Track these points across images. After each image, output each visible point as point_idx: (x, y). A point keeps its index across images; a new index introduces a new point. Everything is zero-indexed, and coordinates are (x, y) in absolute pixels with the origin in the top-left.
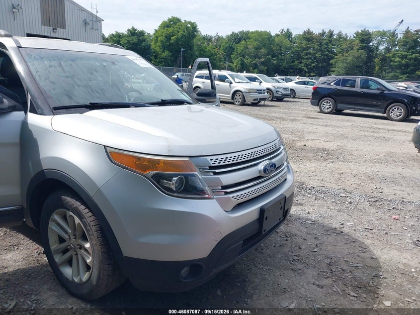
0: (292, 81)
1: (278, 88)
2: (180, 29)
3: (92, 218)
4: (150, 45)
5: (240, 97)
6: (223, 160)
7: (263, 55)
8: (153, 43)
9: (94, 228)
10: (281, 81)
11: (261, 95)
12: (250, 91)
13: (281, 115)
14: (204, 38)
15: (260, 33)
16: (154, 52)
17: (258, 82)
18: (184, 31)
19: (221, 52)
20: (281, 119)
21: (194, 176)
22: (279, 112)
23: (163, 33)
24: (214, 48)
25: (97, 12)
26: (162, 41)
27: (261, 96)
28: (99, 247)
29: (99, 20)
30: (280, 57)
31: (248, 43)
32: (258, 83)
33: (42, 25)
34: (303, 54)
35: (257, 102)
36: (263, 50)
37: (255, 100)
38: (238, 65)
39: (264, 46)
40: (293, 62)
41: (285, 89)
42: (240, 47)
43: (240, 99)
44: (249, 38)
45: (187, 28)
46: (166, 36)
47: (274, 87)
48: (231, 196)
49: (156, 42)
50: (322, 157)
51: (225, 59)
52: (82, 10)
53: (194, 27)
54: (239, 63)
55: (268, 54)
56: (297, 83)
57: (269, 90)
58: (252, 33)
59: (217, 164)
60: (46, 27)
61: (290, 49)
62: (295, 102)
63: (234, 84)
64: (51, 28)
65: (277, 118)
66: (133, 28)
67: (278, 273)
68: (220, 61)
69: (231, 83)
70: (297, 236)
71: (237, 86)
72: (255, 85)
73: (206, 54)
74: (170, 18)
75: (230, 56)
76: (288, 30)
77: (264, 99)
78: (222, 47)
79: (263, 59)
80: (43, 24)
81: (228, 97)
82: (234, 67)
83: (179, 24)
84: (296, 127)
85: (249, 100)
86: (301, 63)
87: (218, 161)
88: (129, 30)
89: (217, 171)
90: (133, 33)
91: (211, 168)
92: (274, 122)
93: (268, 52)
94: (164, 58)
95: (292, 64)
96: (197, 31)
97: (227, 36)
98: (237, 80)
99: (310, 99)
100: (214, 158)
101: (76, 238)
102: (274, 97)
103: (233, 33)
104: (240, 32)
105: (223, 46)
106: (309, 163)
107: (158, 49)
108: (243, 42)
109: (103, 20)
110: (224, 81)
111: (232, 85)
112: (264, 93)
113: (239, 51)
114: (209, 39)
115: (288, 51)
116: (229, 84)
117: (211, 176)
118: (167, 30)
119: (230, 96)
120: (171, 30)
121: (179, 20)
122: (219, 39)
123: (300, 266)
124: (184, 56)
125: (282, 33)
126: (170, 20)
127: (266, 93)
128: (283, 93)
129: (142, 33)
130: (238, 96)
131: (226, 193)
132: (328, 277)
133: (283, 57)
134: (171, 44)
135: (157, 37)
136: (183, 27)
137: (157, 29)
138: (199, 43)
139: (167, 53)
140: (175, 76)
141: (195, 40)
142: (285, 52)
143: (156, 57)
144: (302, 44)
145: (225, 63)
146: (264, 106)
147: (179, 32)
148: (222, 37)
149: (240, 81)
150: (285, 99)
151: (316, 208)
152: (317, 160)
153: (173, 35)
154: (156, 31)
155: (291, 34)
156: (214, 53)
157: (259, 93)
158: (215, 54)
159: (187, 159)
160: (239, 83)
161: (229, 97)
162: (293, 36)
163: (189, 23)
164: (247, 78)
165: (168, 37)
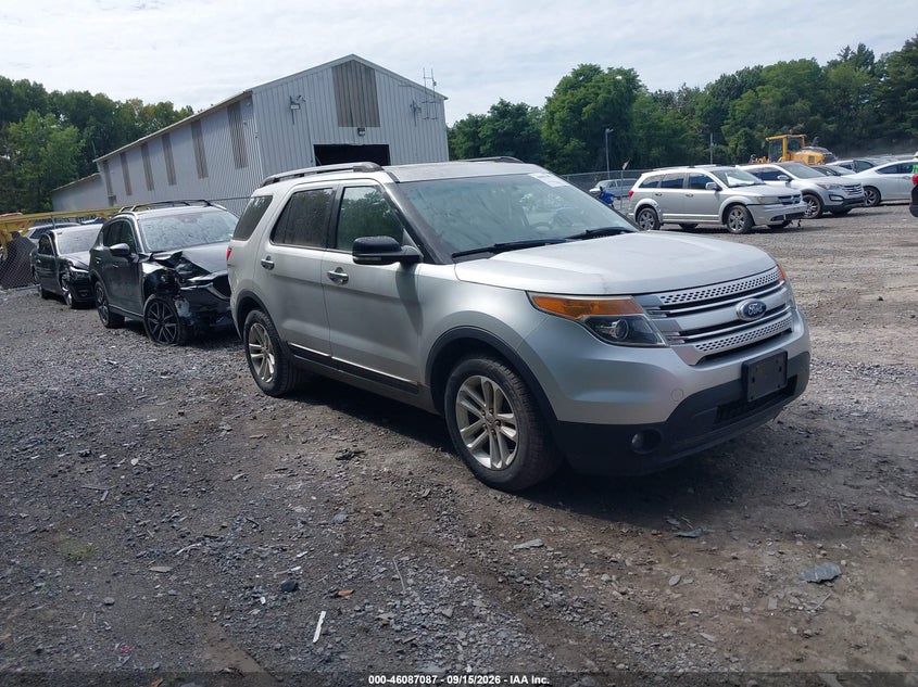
0: (872, 166)
1: (831, 187)
2: (600, 88)
3: (515, 380)
4: (538, 132)
5: (741, 216)
6: (680, 298)
7: (800, 115)
8: (543, 127)
9: (518, 392)
10: (842, 170)
11: (788, 207)
12: (762, 202)
13: (837, 246)
14: (656, 98)
15: (788, 65)
16: (549, 145)
17: (782, 179)
18: (609, 92)
19: (696, 123)
20: (835, 253)
21: (640, 318)
22: (835, 240)
23: (563, 102)
24: (680, 118)
25: (435, 84)
26: (562, 120)
27: (789, 209)
28: (526, 415)
29: (440, 99)
30: (845, 113)
31: (760, 94)
32: (783, 183)
33: (339, 125)
34: (906, 98)
35: (780, 222)
36: (798, 104)
37: (775, 219)
38: (740, 147)
39: (801, 93)
40: (881, 120)
41: (851, 188)
42: (741, 105)
43: (742, 219)
44: (762, 83)
45: (616, 82)
46: (570, 108)
47: (823, 186)
48: (694, 345)
49: (551, 123)
50: (913, 317)
51: (708, 137)
52: (408, 84)
53: (630, 79)
54: (742, 141)
55: (813, 111)
56: (882, 171)
57: (809, 195)
58: (770, 69)
59: (671, 303)
60: (345, 128)
61: (869, 90)
62: (880, 214)
63: (726, 191)
64: (355, 128)
65: (826, 252)
66: (502, 102)
67: (785, 473)
68: (696, 143)
69: (719, 189)
70: (829, 432)
71: (731, 194)
72: (775, 188)
73: (661, 132)
74: (577, 68)
75: (719, 130)
76: (861, 47)
77: (800, 216)
78: (698, 113)
79: (801, 126)
80: (341, 123)
81: (715, 218)
82: (730, 151)
83: (598, 77)
84: (868, 266)
85: (762, 220)
86: (902, 119)
87: (673, 299)
88: (494, 108)
89: (672, 311)
90: (503, 111)
91: (663, 308)
92: (819, 260)
93: (812, 108)
94: (569, 156)
95: (878, 126)
96: (637, 87)
97: (708, 85)
98: (732, 181)
99: (908, 204)
100: (667, 295)
101: (492, 413)
102: (824, 208)
103: (723, 77)
104: (739, 73)
105: (702, 110)
106: (882, 329)
107: (555, 138)
108: (748, 94)
109: (446, 98)
110: (703, 188)
111: (721, 193)
112: (797, 202)
113: (739, 116)
114: (667, 99)
115: (864, 98)
116: (713, 192)
117: (664, 319)
118: (572, 95)
119: (719, 216)
120: (580, 93)
121: (595, 70)
122: (689, 95)
123: (825, 465)
124: (613, 144)
125: (845, 56)
126: (577, 74)
127: (802, 202)
128: (846, 196)
129: (521, 109)
130: (736, 213)
131: (687, 341)
132: (872, 477)
133: (852, 113)
134: (582, 124)
135: (552, 113)
136: (607, 82)
137: (551, 96)
138: (645, 111)
139: (574, 142)
140: (597, 189)
141: (635, 105)
142: (858, 99)
143: (552, 155)
144: (902, 73)
145: (707, 146)
146: (798, 229)
147: (598, 95)
148: (698, 89)
149: (740, 182)
150: (853, 211)
151: (874, 395)
152: (900, 323)
153: (585, 105)
154: (549, 99)
155: (871, 55)
156: (679, 127)
157: (785, 203)
158: (683, 130)
159: (629, 298)
160: (738, 186)
161: (717, 218)
162: (876, 60)
163: (620, 72)
164: (755, 174)
165: (576, 109)
